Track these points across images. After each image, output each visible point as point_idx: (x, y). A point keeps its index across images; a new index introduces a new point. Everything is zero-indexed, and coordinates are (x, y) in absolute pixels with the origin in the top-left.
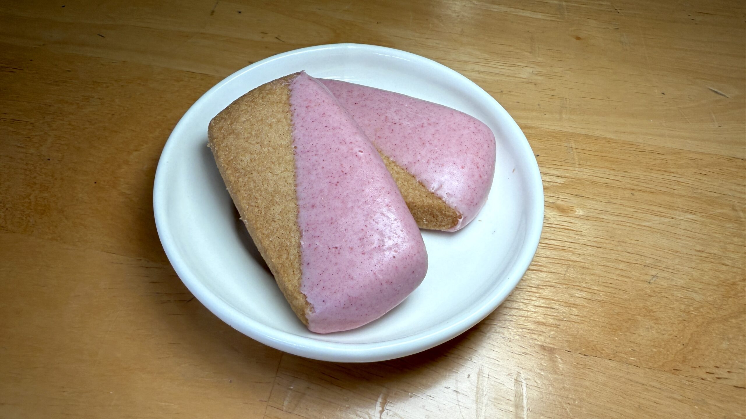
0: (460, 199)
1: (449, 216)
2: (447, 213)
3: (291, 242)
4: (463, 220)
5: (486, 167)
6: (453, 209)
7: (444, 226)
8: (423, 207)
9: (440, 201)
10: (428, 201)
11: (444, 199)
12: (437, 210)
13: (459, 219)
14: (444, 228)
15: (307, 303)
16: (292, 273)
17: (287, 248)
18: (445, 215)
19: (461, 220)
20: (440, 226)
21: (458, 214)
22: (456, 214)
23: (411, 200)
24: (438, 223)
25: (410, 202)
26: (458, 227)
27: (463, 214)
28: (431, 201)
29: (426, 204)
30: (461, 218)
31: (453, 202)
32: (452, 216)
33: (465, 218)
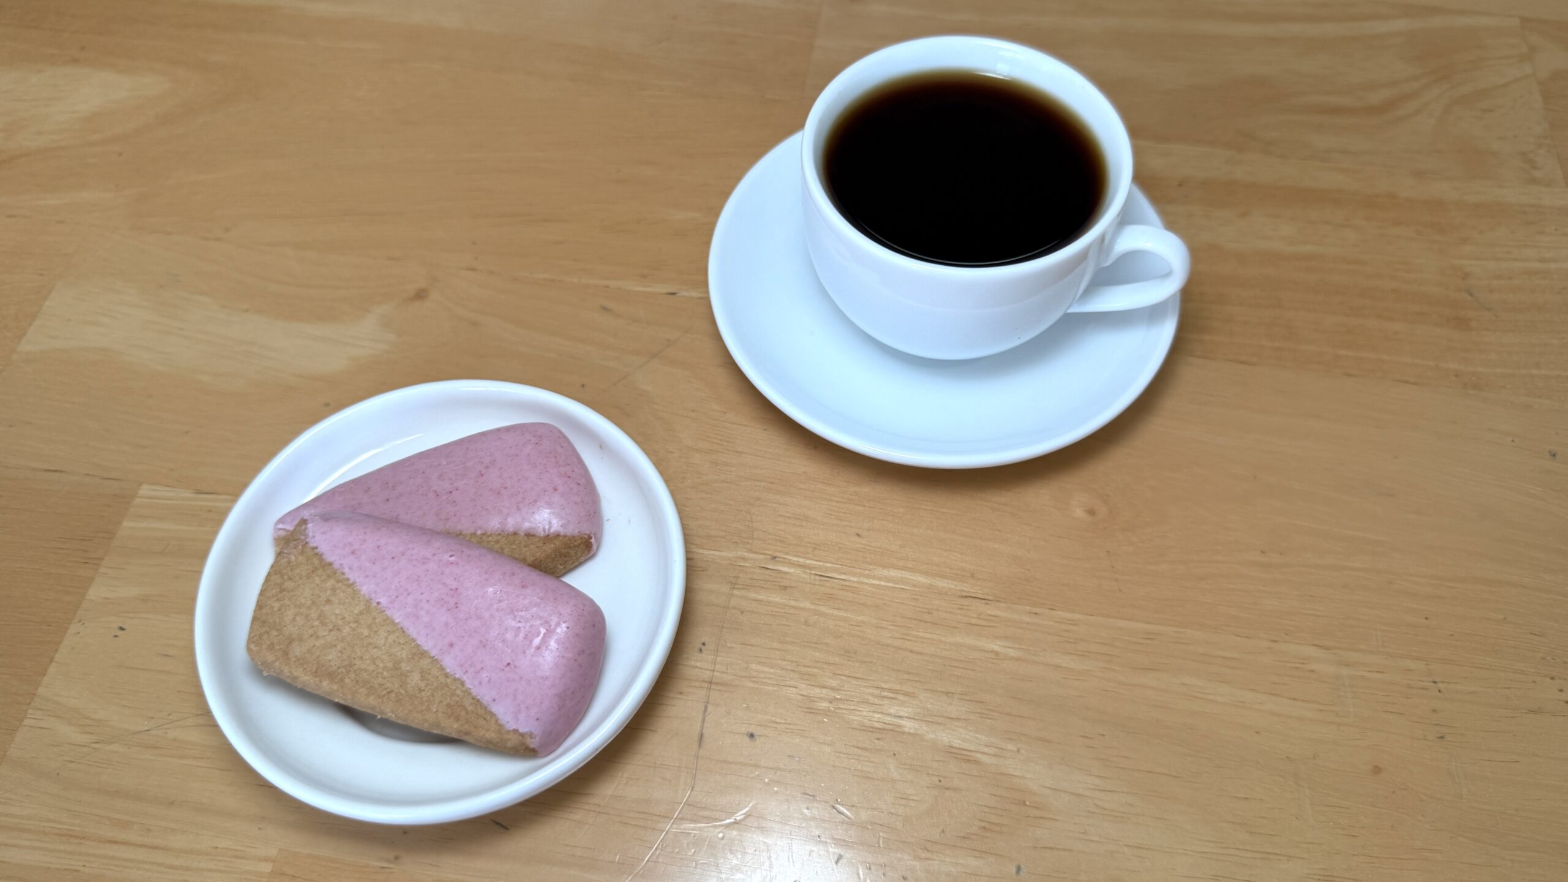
0: (577, 522)
1: (579, 545)
2: (576, 543)
3: (458, 696)
4: (595, 537)
5: (576, 470)
6: (578, 536)
7: (581, 556)
8: (548, 556)
9: (561, 538)
10: (549, 548)
11: (562, 534)
12: (564, 548)
13: (591, 540)
14: (583, 558)
15: (522, 735)
16: (484, 722)
17: (459, 704)
18: (575, 546)
19: (593, 540)
20: (577, 559)
21: (586, 537)
22: (585, 538)
23: (532, 559)
24: (574, 558)
25: (533, 561)
26: (595, 547)
27: (591, 533)
28: (552, 546)
29: (549, 551)
30: (591, 538)
31: (572, 530)
32: (582, 543)
33: (595, 534)
